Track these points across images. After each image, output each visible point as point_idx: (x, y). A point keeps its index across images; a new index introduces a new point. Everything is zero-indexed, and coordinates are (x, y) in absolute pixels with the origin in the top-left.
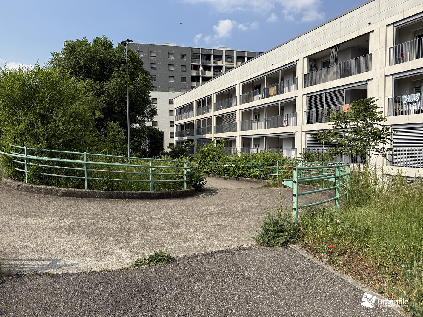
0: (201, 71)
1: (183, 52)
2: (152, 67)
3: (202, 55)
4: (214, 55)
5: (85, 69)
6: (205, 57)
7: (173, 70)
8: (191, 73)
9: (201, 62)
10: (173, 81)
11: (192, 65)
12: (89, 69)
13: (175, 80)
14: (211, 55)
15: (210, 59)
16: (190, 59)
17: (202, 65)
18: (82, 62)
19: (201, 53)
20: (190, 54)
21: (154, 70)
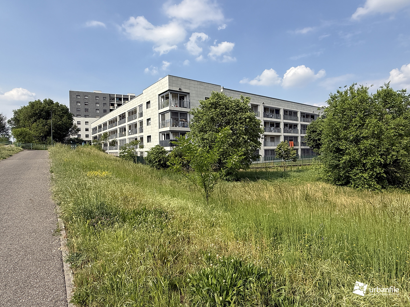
0: (116, 106)
1: (104, 96)
2: (85, 104)
3: (116, 98)
4: (123, 98)
5: (38, 114)
6: (118, 99)
7: (99, 106)
8: (110, 107)
9: (115, 102)
10: (99, 112)
11: (110, 103)
12: (41, 115)
13: (99, 111)
14: (122, 98)
15: (121, 100)
16: (109, 100)
17: (116, 104)
18: (37, 111)
19: (115, 97)
20: (109, 97)
21: (87, 106)
